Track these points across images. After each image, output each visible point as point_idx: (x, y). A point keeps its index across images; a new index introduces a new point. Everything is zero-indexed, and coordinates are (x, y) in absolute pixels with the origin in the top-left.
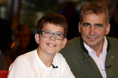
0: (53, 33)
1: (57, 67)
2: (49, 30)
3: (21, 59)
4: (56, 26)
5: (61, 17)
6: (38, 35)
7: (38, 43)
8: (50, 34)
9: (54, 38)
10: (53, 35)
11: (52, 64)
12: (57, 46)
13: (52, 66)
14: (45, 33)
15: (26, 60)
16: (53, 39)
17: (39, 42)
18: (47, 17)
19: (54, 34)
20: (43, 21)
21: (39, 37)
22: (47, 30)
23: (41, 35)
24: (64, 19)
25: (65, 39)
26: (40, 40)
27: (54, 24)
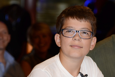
0: (76, 31)
1: (86, 75)
2: (72, 27)
3: (39, 69)
4: (80, 21)
5: (86, 10)
6: (59, 35)
7: (60, 46)
8: (73, 33)
9: (79, 38)
10: (77, 33)
11: (80, 73)
12: (83, 48)
13: (79, 74)
14: (67, 31)
15: (46, 71)
16: (77, 38)
17: (61, 44)
18: (69, 10)
19: (79, 31)
20: (63, 16)
21: (60, 37)
22: (69, 27)
23: (61, 34)
24: (91, 11)
25: (94, 38)
26: (61, 42)
27: (77, 19)
